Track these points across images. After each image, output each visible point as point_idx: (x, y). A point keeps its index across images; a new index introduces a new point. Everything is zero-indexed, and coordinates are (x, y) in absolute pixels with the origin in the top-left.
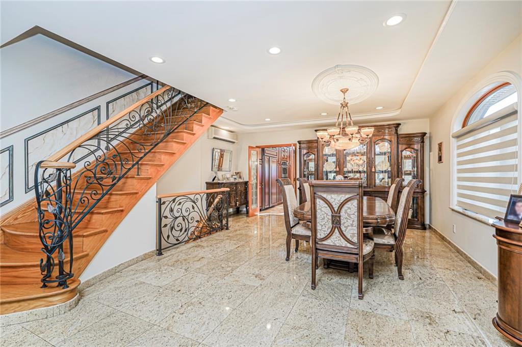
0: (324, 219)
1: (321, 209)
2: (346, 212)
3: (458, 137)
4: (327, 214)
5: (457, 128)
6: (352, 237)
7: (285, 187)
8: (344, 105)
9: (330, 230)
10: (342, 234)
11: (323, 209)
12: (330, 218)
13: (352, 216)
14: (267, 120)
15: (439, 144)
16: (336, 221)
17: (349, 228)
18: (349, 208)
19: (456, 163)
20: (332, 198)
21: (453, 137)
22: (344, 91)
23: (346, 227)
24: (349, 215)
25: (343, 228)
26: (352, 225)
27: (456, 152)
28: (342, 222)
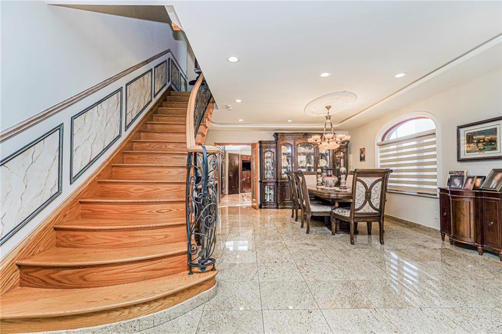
0: (359, 195)
1: (358, 189)
2: (374, 189)
3: (381, 145)
4: (362, 192)
5: (379, 140)
6: (376, 205)
7: (305, 176)
8: (328, 118)
9: (363, 203)
10: (371, 205)
11: (360, 189)
12: (364, 194)
13: (378, 192)
14: (240, 120)
15: (361, 149)
16: (368, 197)
17: (375, 200)
18: (377, 187)
19: (379, 162)
20: (367, 180)
21: (378, 145)
22: (328, 108)
23: (374, 199)
24: (376, 192)
25: (372, 200)
26: (377, 198)
27: (379, 154)
28: (372, 196)
